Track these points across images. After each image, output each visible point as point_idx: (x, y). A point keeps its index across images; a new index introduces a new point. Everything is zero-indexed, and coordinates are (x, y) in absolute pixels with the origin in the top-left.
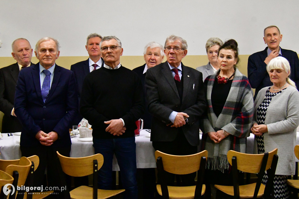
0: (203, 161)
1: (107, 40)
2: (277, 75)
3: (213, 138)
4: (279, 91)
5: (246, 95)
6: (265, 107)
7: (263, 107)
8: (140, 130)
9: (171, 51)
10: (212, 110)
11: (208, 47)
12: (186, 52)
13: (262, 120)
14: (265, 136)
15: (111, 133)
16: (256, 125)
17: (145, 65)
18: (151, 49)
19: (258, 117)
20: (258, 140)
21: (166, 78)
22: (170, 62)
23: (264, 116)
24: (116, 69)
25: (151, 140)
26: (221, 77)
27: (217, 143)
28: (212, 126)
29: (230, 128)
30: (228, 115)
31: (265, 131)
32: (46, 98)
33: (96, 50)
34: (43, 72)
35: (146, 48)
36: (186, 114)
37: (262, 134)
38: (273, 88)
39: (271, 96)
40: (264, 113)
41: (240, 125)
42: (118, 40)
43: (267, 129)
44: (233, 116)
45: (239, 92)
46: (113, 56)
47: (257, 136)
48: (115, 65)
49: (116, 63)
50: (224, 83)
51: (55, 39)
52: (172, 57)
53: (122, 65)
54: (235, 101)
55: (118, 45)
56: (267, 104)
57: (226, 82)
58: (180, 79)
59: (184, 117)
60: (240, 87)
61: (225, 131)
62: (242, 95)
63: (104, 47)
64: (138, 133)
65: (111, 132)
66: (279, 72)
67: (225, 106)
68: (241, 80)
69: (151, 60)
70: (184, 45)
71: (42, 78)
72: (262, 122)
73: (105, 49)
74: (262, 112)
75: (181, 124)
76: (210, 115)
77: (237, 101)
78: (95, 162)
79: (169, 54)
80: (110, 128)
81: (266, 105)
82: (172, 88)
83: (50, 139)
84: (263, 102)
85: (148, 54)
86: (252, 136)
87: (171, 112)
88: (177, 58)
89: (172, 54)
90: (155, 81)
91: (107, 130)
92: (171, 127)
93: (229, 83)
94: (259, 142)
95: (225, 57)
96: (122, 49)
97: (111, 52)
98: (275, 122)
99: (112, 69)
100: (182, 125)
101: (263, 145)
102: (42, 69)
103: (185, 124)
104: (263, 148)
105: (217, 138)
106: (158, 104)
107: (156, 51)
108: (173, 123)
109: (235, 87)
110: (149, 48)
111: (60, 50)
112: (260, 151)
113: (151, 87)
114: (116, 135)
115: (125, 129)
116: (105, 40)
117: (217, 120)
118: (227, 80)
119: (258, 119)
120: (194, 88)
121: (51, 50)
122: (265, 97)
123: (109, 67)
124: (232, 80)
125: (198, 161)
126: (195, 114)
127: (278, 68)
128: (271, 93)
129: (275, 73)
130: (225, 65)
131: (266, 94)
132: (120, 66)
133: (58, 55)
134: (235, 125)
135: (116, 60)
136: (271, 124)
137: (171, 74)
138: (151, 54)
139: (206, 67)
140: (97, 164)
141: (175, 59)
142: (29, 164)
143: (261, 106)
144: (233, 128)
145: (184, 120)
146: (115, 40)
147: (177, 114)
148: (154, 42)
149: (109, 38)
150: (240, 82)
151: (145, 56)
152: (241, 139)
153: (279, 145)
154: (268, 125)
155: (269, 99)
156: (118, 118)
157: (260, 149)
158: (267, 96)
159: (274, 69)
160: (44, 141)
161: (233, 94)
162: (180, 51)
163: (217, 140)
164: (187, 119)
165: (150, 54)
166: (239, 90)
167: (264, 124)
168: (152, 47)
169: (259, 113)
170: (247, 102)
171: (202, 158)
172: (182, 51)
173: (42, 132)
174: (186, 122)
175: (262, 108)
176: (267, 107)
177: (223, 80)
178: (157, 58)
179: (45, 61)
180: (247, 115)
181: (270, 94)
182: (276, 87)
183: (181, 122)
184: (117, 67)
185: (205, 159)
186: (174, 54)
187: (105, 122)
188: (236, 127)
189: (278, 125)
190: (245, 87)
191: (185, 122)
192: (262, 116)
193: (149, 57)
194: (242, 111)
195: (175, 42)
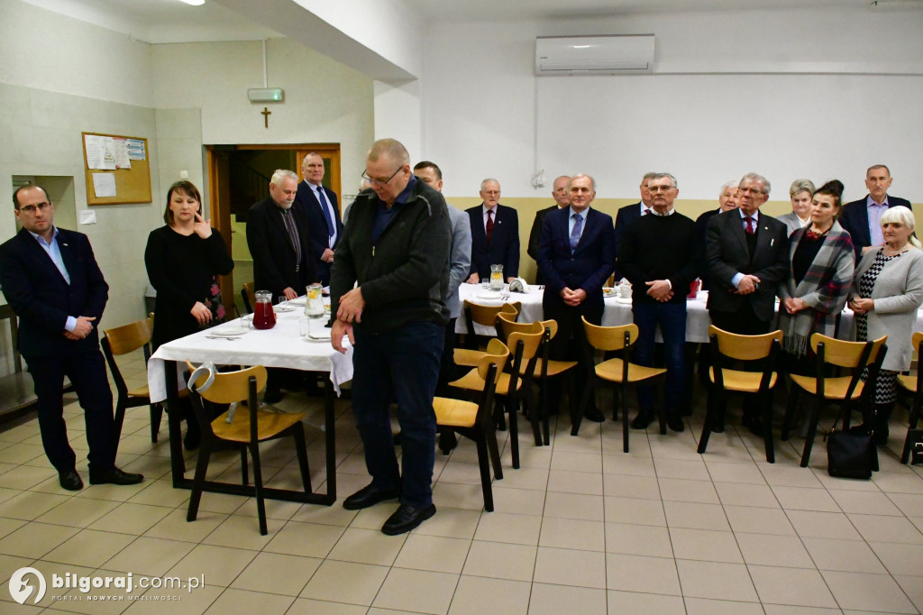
0: (774, 345)
2: (893, 231)
3: (787, 306)
4: (896, 255)
5: (842, 258)
6: (873, 275)
9: (747, 193)
10: (792, 274)
11: (792, 194)
12: (767, 197)
13: (868, 293)
14: (869, 315)
16: (857, 299)
17: (720, 208)
18: (729, 189)
19: (861, 288)
20: (859, 319)
21: (733, 229)
22: (744, 207)
23: (871, 288)
24: (667, 215)
25: (707, 308)
26: (812, 231)
29: (810, 297)
30: (813, 282)
31: (870, 308)
32: (575, 248)
34: (574, 216)
35: (723, 188)
36: (755, 278)
37: (865, 312)
38: (887, 250)
39: (883, 260)
40: (872, 283)
41: (826, 296)
42: (672, 179)
43: (873, 305)
44: (819, 284)
45: (833, 253)
46: (665, 199)
47: (858, 314)
48: (666, 210)
49: (668, 208)
50: (814, 240)
51: (591, 175)
52: (746, 202)
53: (676, 211)
54: (825, 265)
55: (672, 184)
56: (877, 271)
57: (817, 238)
58: (754, 232)
59: (754, 281)
60: (835, 247)
62: (836, 258)
63: (653, 187)
64: (694, 297)
65: (653, 296)
66: (897, 228)
67: (810, 272)
68: (837, 237)
69: (728, 202)
70: (766, 188)
71: (572, 224)
72: (867, 295)
74: (869, 282)
75: (747, 290)
77: (828, 265)
78: (627, 334)
79: (743, 197)
80: (652, 291)
82: (740, 243)
83: (576, 298)
84: (872, 269)
85: (725, 196)
86: (848, 312)
87: (735, 274)
88: (753, 204)
89: (747, 197)
91: (649, 293)
92: (734, 293)
94: (860, 322)
95: (819, 205)
96: (678, 190)
97: (662, 193)
98: (887, 297)
99: (661, 215)
100: (749, 293)
101: (865, 327)
102: (572, 213)
103: (754, 291)
104: (866, 333)
105: (790, 307)
106: (720, 263)
108: (737, 287)
109: (828, 247)
110: (727, 187)
111: (596, 190)
114: (659, 301)
115: (672, 294)
116: (656, 178)
117: (797, 287)
118: (820, 235)
119: (862, 290)
120: (772, 244)
121: (584, 190)
122: (875, 262)
123: (659, 213)
124: (826, 236)
125: (767, 345)
126: (769, 278)
127: (896, 221)
128: (884, 256)
129: (891, 228)
130: (817, 216)
133: (594, 196)
134: (818, 294)
135: (667, 204)
136: (881, 299)
137: (742, 224)
139: (790, 217)
140: (629, 336)
141: (750, 204)
142: (541, 330)
143: (867, 273)
144: (816, 299)
145: (752, 285)
146: (669, 178)
147: (744, 277)
149: (660, 176)
150: (836, 240)
151: (721, 198)
152: (827, 317)
153: (890, 330)
154: (876, 301)
155: (880, 265)
156: (664, 279)
158: (877, 259)
159: (889, 223)
160: (569, 300)
161: (823, 256)
162: (758, 196)
163: (790, 310)
164: (757, 285)
165: (728, 195)
166: (833, 251)
167: (870, 298)
168: (731, 187)
169: (863, 282)
170: (843, 267)
171: (774, 340)
172: (762, 196)
173: (567, 289)
174: (755, 289)
175: (870, 277)
176: (877, 276)
177: (813, 235)
179: (576, 204)
180: (839, 284)
181: (882, 258)
182: (892, 248)
183: (748, 288)
184: (669, 213)
185: (778, 342)
186: (750, 198)
187: (647, 283)
188: (820, 298)
189: (890, 301)
190: (844, 247)
192: (867, 287)
193: (726, 199)
194: (834, 279)
195: (754, 183)
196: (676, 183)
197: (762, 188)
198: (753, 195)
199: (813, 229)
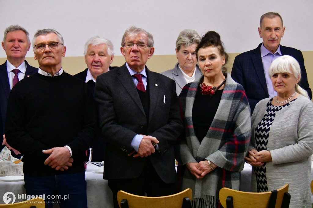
1: (43, 35)
2: (283, 82)
3: (194, 171)
4: (285, 104)
5: (241, 111)
6: (266, 126)
7: (264, 126)
8: (87, 163)
10: (193, 132)
12: (152, 50)
13: (263, 145)
14: (268, 167)
15: (53, 167)
17: (87, 70)
18: (93, 47)
19: (257, 141)
20: (258, 174)
21: (125, 88)
22: (132, 63)
23: (266, 139)
24: (57, 75)
26: (207, 85)
27: (199, 179)
28: (193, 155)
29: (218, 158)
30: (215, 139)
31: (268, 160)
33: (19, 49)
35: (87, 46)
36: (154, 138)
37: (263, 164)
38: (277, 100)
39: (274, 110)
40: (266, 134)
41: (232, 154)
42: (58, 35)
43: (270, 157)
44: (222, 140)
45: (232, 106)
46: (54, 57)
47: (256, 167)
48: (55, 70)
49: (57, 67)
50: (211, 95)
52: (135, 57)
53: (64, 71)
54: (226, 119)
55: (59, 40)
56: (269, 121)
57: (214, 92)
58: (145, 89)
59: (153, 142)
60: (233, 100)
61: (211, 162)
62: (236, 111)
63: (40, 44)
65: (52, 165)
66: (286, 78)
67: (213, 127)
68: (234, 90)
69: (94, 62)
70: (150, 40)
72: (263, 147)
73: (41, 46)
74: (263, 133)
75: (148, 152)
76: (190, 139)
77: (228, 119)
79: (131, 52)
80: (52, 160)
81: (268, 123)
82: (134, 101)
84: (264, 120)
85: (90, 55)
86: (247, 167)
87: (134, 136)
88: (142, 58)
89: (134, 51)
90: (109, 92)
91: (47, 163)
92: (134, 156)
93: (218, 94)
94: (259, 176)
96: (65, 47)
97: (50, 50)
98: (282, 147)
99: (51, 76)
100: (150, 154)
101: (264, 180)
103: (155, 151)
104: (266, 184)
105: (199, 172)
106: (114, 125)
107: (102, 49)
108: (137, 150)
109: (227, 100)
110: (90, 45)
112: (260, 189)
113: (103, 102)
114: (59, 170)
115: (72, 161)
116: (41, 34)
117: (200, 146)
118: (215, 90)
119: (258, 143)
120: (164, 101)
122: (266, 113)
123: (47, 73)
124: (222, 90)
127: (285, 71)
128: (275, 107)
129: (280, 78)
130: (210, 70)
131: (267, 108)
132: (63, 72)
134: (225, 153)
135: (57, 63)
136: (276, 150)
138: (94, 55)
139: (173, 72)
141: (139, 59)
143: (260, 124)
144: (223, 158)
145: (152, 146)
146: (55, 34)
147: (143, 139)
148: (98, 37)
149: (46, 32)
150: (233, 93)
151: (86, 57)
152: (232, 174)
153: (288, 179)
154: (272, 152)
155: (271, 115)
156: (63, 145)
157: (261, 186)
158: (268, 110)
159: (279, 73)
161: (223, 109)
162: (145, 49)
163: (200, 175)
164: (157, 145)
166: (232, 104)
167: (266, 149)
168: (94, 45)
169: (258, 134)
170: (242, 121)
171: (185, 200)
172: (148, 49)
174: (156, 150)
175: (263, 128)
176: (270, 126)
177: (209, 90)
178: (103, 59)
180: (242, 139)
181: (272, 108)
182: (281, 98)
183: (148, 150)
184: (59, 73)
186: (138, 51)
187: (44, 151)
188: (227, 157)
189: (286, 151)
190: (241, 101)
191: (154, 149)
192: (262, 139)
193: (91, 59)
194: (236, 134)
195: (139, 36)
196: (62, 39)
197: (147, 40)
198: (140, 48)
199: (206, 83)
